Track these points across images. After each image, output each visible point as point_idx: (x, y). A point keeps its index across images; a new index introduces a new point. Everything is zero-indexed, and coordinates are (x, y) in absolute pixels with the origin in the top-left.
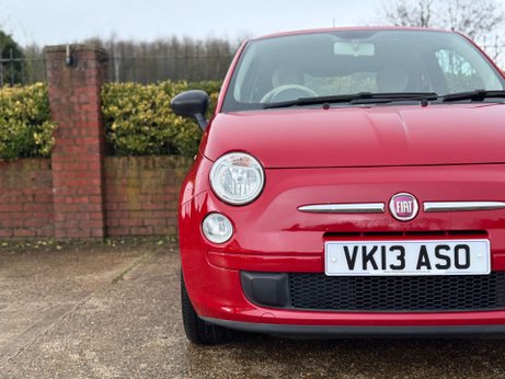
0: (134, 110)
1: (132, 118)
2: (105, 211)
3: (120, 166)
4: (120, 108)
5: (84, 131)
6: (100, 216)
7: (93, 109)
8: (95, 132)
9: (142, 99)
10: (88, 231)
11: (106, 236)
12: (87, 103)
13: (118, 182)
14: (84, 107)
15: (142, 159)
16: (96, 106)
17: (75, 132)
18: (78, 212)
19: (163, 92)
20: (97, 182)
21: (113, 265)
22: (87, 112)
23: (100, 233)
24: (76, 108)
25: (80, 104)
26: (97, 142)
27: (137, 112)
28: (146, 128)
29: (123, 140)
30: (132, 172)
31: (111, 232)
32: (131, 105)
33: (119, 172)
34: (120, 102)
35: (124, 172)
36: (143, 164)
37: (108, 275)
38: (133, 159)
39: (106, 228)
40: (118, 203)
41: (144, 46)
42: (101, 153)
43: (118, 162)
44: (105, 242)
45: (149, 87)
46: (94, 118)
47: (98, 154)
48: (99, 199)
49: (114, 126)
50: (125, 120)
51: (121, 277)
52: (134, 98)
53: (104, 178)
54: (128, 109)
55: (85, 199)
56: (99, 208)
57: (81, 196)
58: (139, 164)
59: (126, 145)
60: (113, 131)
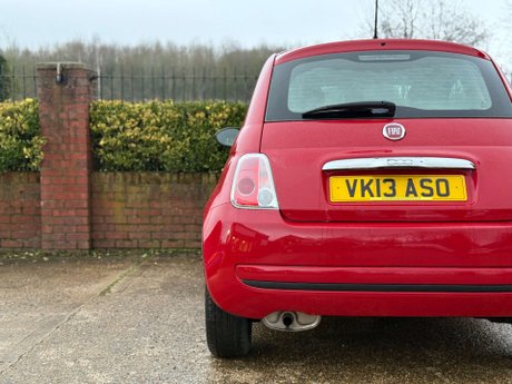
0: (121, 127)
1: (119, 135)
2: (91, 224)
3: (107, 181)
4: (108, 124)
5: (72, 147)
6: (86, 229)
7: (82, 125)
8: (84, 147)
9: (129, 117)
10: (74, 243)
11: (92, 248)
12: (75, 120)
13: (104, 197)
14: (74, 123)
15: (128, 175)
16: (85, 122)
17: (64, 147)
18: (65, 225)
19: (150, 111)
20: (84, 196)
21: (100, 277)
22: (76, 128)
23: (86, 245)
24: (65, 124)
25: (69, 120)
26: (85, 157)
27: (124, 129)
28: (133, 145)
29: (110, 155)
30: (119, 188)
31: (97, 244)
32: (118, 122)
33: (106, 186)
34: (108, 119)
35: (111, 187)
36: (129, 180)
37: (96, 288)
38: (119, 174)
39: (92, 241)
40: (104, 216)
41: (126, 50)
42: (88, 168)
43: (105, 176)
44: (91, 254)
45: (137, 105)
46: (83, 134)
47: (85, 169)
48: (86, 212)
49: (102, 143)
50: (112, 136)
51: (108, 290)
52: (121, 115)
53: (91, 192)
54: (116, 127)
55: (72, 213)
56: (85, 220)
57: (68, 209)
58: (125, 179)
59: (113, 161)
60: (100, 147)
